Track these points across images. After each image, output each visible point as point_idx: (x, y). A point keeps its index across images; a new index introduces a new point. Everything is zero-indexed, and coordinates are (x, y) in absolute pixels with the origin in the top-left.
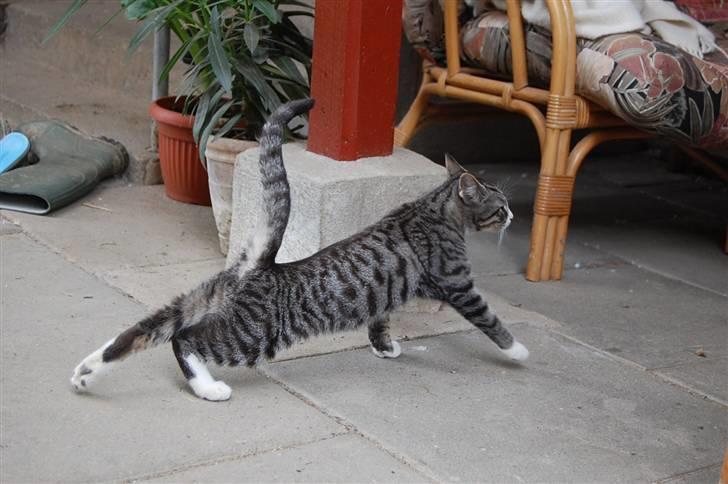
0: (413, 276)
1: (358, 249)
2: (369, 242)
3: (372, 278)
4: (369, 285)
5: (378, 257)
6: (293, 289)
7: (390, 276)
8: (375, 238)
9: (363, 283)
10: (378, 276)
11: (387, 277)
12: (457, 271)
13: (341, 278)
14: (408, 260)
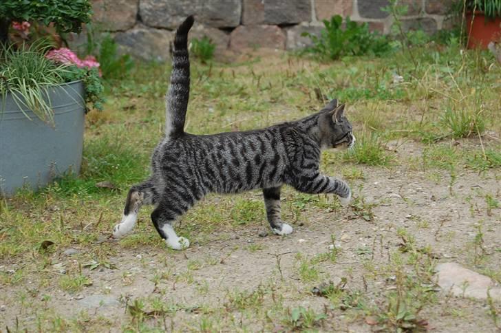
0: (282, 166)
1: (253, 138)
2: (262, 137)
3: (252, 159)
4: (249, 162)
5: (263, 148)
6: (198, 153)
7: (265, 162)
8: (267, 136)
9: (246, 159)
10: (258, 159)
11: (263, 162)
12: (310, 166)
13: (233, 153)
14: (281, 156)
